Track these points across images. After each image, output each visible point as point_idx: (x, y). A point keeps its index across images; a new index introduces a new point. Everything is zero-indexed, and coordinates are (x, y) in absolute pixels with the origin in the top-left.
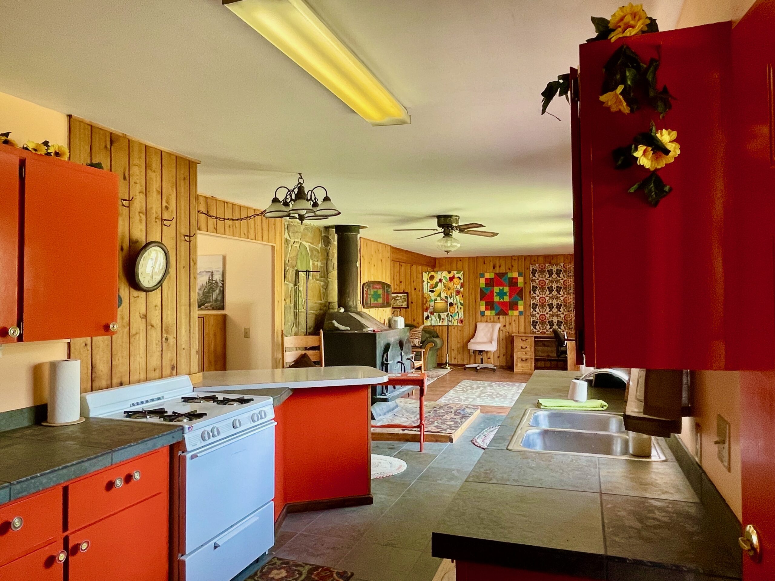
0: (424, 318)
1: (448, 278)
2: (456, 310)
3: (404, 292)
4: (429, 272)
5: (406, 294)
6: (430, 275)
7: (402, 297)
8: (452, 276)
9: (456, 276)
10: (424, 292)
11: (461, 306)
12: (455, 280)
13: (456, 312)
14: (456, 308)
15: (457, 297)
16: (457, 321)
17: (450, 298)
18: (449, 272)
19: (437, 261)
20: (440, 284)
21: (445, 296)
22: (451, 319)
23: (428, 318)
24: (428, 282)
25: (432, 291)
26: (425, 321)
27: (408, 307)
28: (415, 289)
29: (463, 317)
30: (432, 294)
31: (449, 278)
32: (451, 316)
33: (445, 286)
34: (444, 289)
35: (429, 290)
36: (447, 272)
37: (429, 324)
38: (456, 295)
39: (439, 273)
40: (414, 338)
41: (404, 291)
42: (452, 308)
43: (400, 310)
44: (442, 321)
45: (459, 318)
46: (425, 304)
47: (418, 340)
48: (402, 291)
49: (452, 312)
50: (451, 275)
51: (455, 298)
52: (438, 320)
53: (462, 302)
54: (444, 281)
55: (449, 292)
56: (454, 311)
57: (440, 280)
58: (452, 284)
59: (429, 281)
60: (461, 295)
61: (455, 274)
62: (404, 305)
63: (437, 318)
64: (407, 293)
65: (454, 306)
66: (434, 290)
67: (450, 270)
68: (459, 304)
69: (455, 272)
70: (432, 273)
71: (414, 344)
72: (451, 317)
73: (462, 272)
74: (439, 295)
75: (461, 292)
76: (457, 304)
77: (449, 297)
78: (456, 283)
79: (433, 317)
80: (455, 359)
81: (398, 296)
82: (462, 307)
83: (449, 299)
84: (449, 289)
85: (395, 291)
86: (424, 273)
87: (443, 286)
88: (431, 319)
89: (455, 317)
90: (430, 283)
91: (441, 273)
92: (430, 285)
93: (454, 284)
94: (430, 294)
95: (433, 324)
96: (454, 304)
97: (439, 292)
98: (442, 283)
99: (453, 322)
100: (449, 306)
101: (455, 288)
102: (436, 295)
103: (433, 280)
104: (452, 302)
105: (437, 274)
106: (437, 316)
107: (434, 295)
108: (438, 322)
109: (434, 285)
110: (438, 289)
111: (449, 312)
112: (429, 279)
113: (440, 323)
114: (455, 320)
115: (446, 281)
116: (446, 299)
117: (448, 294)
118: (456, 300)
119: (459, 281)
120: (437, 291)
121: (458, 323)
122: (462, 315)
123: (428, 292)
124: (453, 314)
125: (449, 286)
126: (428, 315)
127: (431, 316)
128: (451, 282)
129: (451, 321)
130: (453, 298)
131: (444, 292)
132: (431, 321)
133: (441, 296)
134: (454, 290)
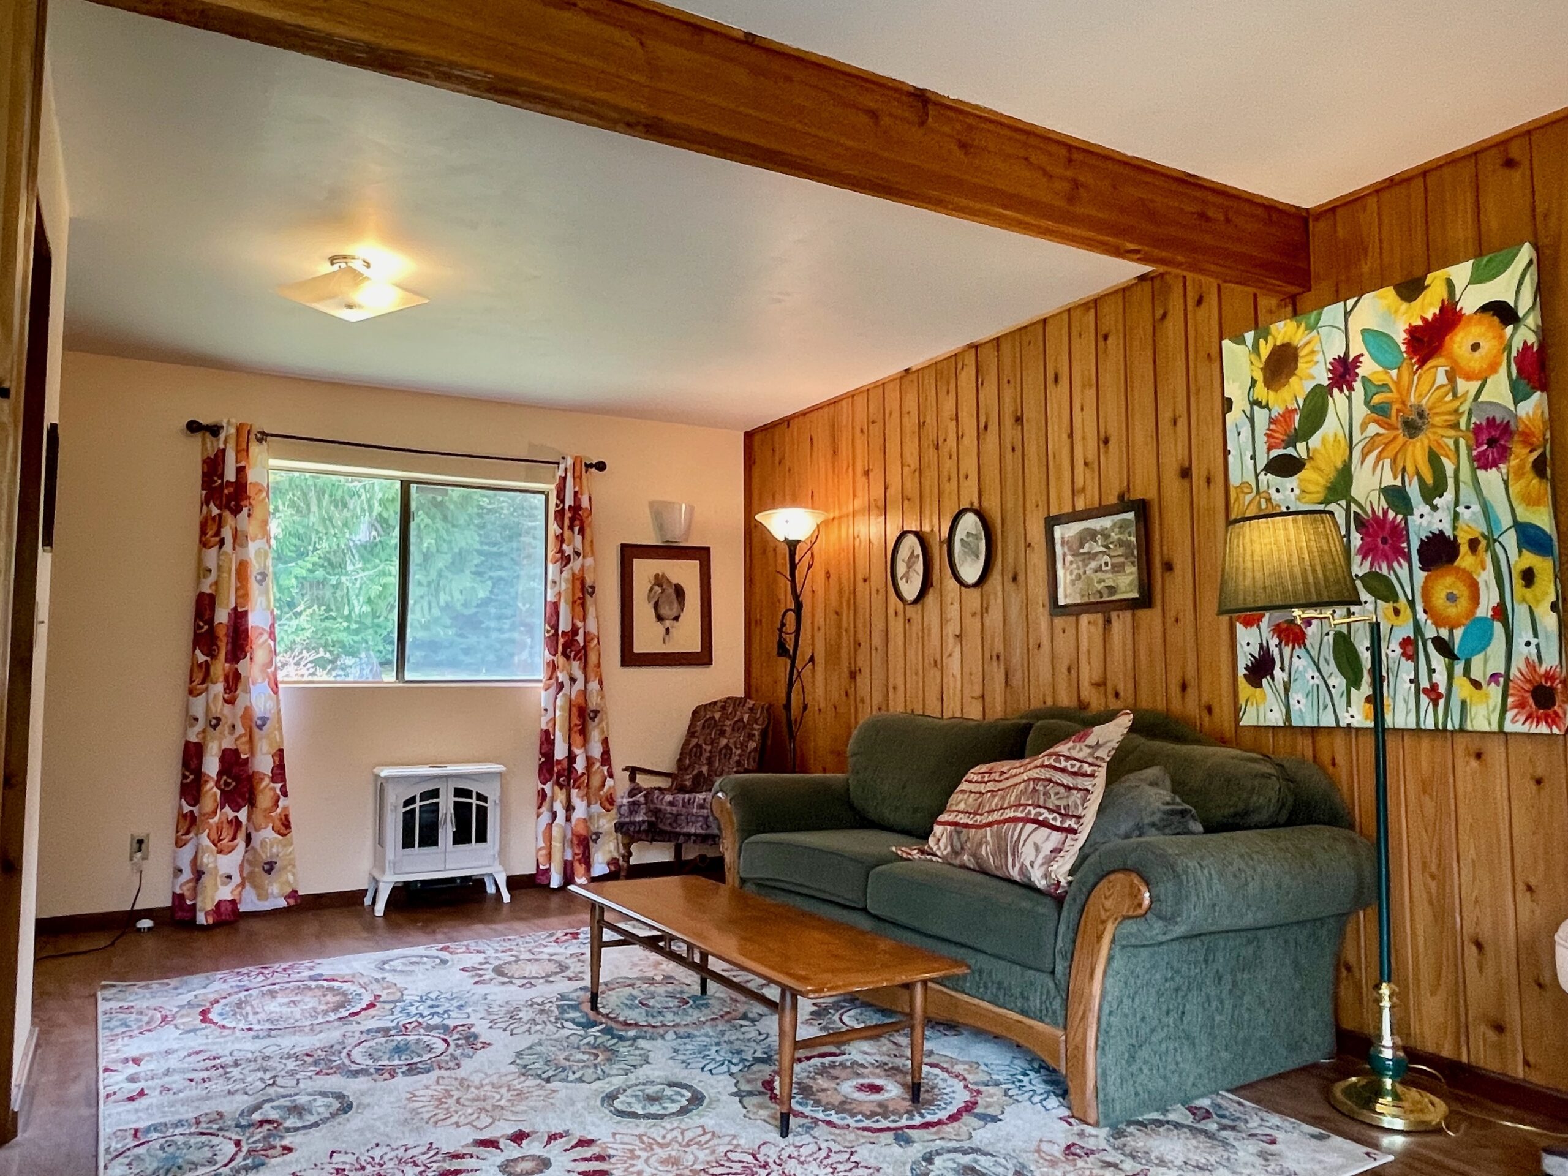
0: (1242, 671)
1: (1400, 337)
2: (1489, 598)
3: (1123, 504)
4: (1263, 333)
5: (1131, 516)
6: (1265, 350)
7: (1114, 536)
8: (1431, 312)
9: (1471, 301)
10: (1235, 480)
11: (1530, 559)
12: (1459, 342)
13: (1484, 610)
14: (1486, 577)
15: (1491, 478)
16: (1495, 692)
17: (1430, 493)
18: (1410, 289)
19: (1318, 229)
20: (1339, 398)
21: (1387, 491)
22: (1440, 678)
23: (1261, 668)
24: (1257, 403)
25: (1285, 466)
26: (1245, 689)
27: (1145, 600)
28: (1185, 473)
29: (1551, 660)
30: (1285, 489)
31: (1412, 331)
32: (1444, 647)
33: (1380, 412)
34: (1373, 429)
35: (1262, 462)
36: (1389, 292)
37: (1276, 718)
38: (1483, 462)
39: (1333, 313)
40: (1027, 820)
41: (1121, 497)
42: (1446, 584)
43: (1108, 621)
45: (1518, 663)
47: (1049, 840)
48: (1112, 500)
49: (1452, 611)
50: (1428, 306)
51: (1467, 491)
52: (1338, 681)
53: (1542, 519)
54: (1368, 368)
55: (1417, 452)
56: (1463, 605)
57: (1344, 371)
58: (1442, 378)
59: (1261, 393)
60: (1521, 456)
61: (1460, 283)
62: (1127, 584)
63: (1331, 668)
64: (1142, 509)
65: (1465, 560)
66: (1301, 450)
67: (1417, 273)
68: (1510, 540)
69: (1461, 272)
70: (1284, 330)
72: (1439, 662)
73: (1526, 252)
74: (1340, 487)
75: (1526, 438)
76: (1492, 541)
77: (1413, 491)
78: (1476, 360)
79: (1301, 663)
80: (1500, 1028)
81: (1092, 535)
82: (1544, 567)
83: (1420, 507)
84: (1412, 428)
85: (1080, 506)
86: (1226, 343)
87: (1361, 411)
88: (1285, 676)
89: (1477, 662)
90: (1267, 406)
91: (1347, 314)
92: (1273, 421)
93: (1451, 377)
94: (1272, 491)
95: (1305, 714)
96: (1464, 549)
97: (1340, 465)
98: (1358, 385)
99: (1464, 703)
100: (1423, 569)
101: (1465, 408)
102: (1311, 488)
103: (1293, 380)
104: (1448, 533)
105: (1311, 328)
106: (1328, 652)
107: (1297, 491)
108: (1341, 703)
109: (1297, 418)
110: (1324, 441)
111: (1421, 616)
112: (1259, 376)
113: (1353, 710)
114: (1477, 685)
115: (1387, 368)
116: (1391, 514)
117: (1404, 470)
118: (1476, 508)
119: (1502, 337)
120: (1320, 462)
121: (1510, 715)
122: (1542, 640)
123: (1262, 477)
124: (1458, 633)
125: (1413, 399)
126: (1265, 650)
127: (1287, 651)
128: (1431, 363)
129: (1442, 689)
130: (1449, 496)
131: (1371, 458)
132: (1287, 690)
133: (1354, 492)
134: (1456, 426)
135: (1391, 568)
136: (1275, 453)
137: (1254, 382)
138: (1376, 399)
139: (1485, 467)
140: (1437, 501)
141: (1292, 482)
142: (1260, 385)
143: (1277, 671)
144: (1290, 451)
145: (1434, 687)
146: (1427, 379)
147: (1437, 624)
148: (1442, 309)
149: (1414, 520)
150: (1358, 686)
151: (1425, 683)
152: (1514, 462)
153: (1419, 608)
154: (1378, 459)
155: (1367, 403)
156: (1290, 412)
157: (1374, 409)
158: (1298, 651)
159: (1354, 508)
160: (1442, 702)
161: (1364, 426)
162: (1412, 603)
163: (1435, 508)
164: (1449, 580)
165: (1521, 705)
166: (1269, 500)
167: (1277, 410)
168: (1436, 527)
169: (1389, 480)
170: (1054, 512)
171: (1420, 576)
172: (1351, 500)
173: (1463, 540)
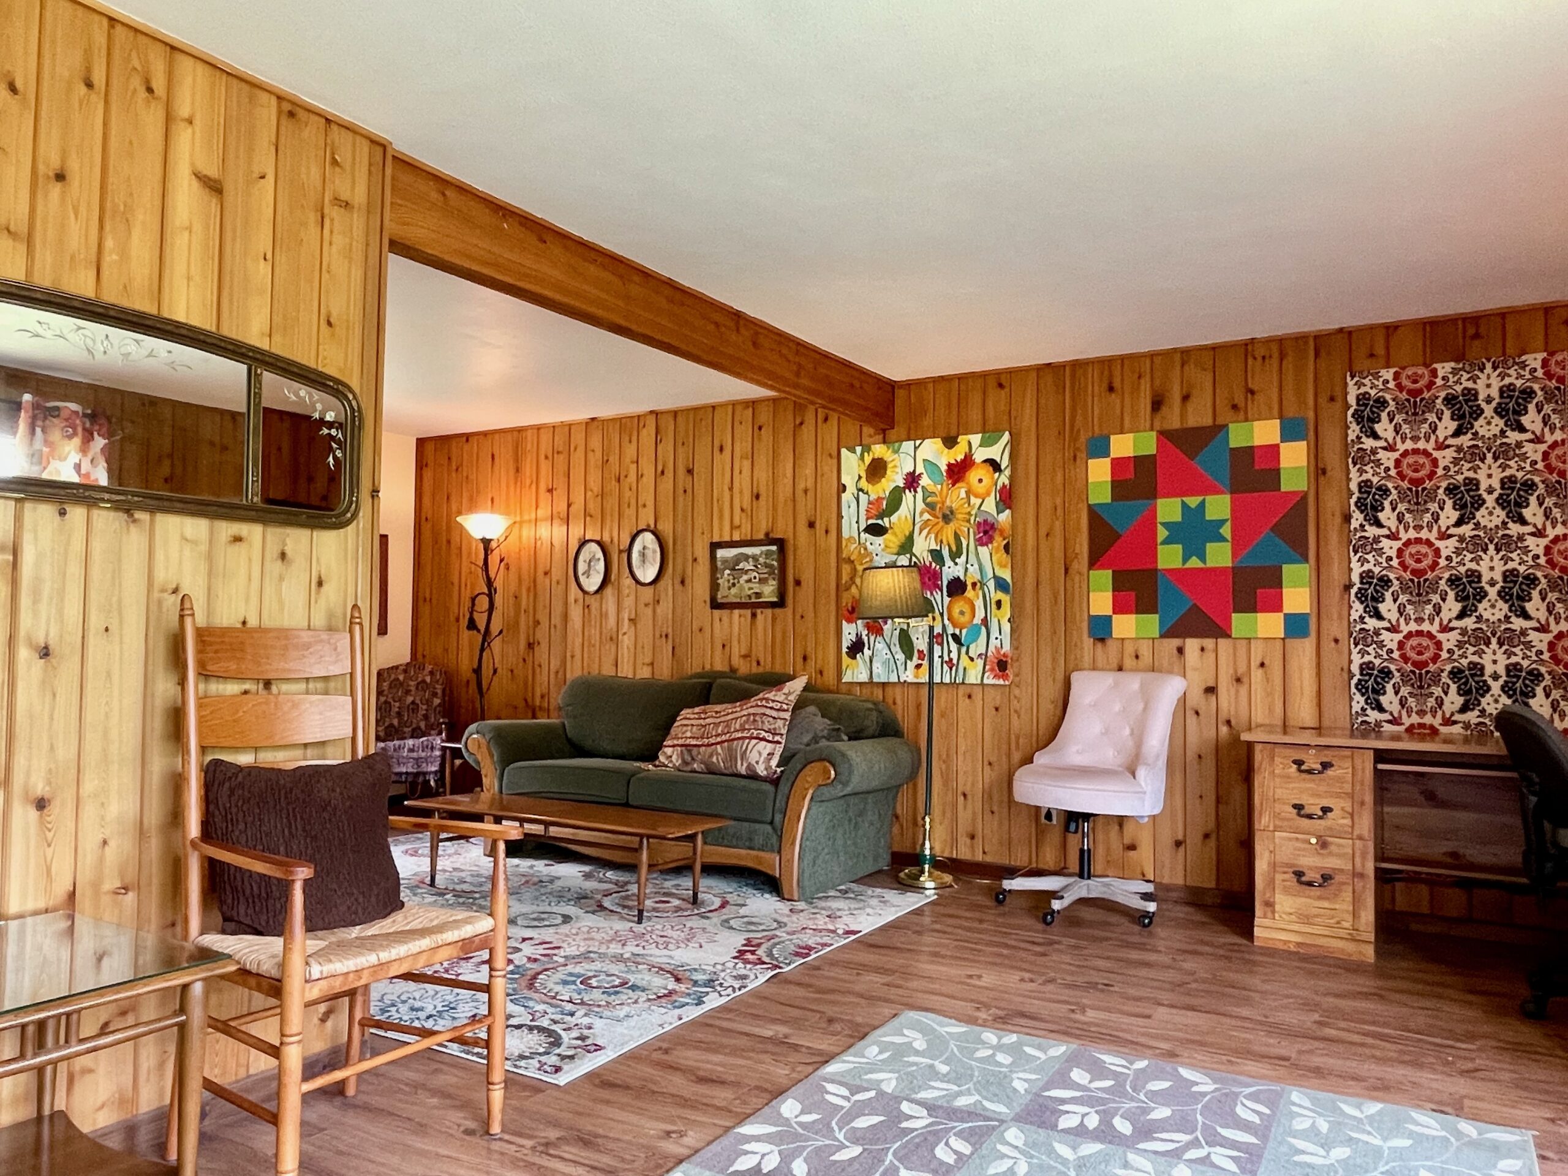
0: (845, 650)
1: (944, 468)
2: (980, 614)
3: (769, 540)
4: (867, 449)
5: (774, 548)
6: (868, 459)
7: (762, 560)
8: (960, 457)
9: (980, 455)
10: (845, 534)
11: (1000, 595)
12: (973, 476)
13: (977, 620)
14: (979, 603)
15: (984, 551)
16: (980, 663)
17: (955, 555)
18: (950, 442)
19: (900, 394)
20: (908, 496)
21: (932, 551)
22: (954, 656)
23: (857, 647)
24: (861, 490)
25: (876, 530)
26: (846, 660)
27: (781, 603)
28: (811, 525)
29: (1007, 648)
30: (875, 544)
31: (949, 465)
32: (957, 639)
33: (931, 507)
34: (926, 516)
35: (863, 526)
36: (938, 442)
37: (863, 677)
38: (980, 542)
39: (908, 446)
40: (751, 738)
41: (767, 534)
42: (959, 606)
43: (754, 615)
44: (916, 660)
45: (992, 648)
46: (848, 589)
47: (765, 748)
48: (761, 536)
49: (963, 619)
50: (958, 454)
51: (972, 557)
52: (900, 656)
53: (1006, 575)
54: (925, 481)
55: (948, 532)
56: (967, 617)
57: (912, 481)
58: (963, 495)
59: (863, 483)
60: (999, 542)
61: (974, 444)
62: (769, 592)
63: (896, 649)
64: (781, 543)
65: (970, 593)
66: (886, 522)
67: (953, 433)
68: (991, 584)
69: (976, 439)
70: (879, 450)
71: (750, 767)
72: (954, 646)
73: (1006, 436)
74: (907, 546)
75: (1002, 532)
76: (983, 584)
77: (946, 553)
78: (980, 488)
79: (880, 646)
80: (973, 837)
81: (746, 557)
82: (1006, 599)
83: (948, 562)
84: (947, 518)
85: (736, 537)
86: (844, 452)
87: (920, 506)
88: (870, 653)
89: (972, 647)
90: (867, 493)
91: (916, 448)
92: (870, 503)
93: (968, 493)
94: (868, 544)
95: (881, 674)
96: (969, 587)
97: (907, 534)
98: (919, 490)
99: (965, 669)
100: (949, 596)
101: (973, 512)
102: (891, 545)
103: (883, 480)
104: (962, 578)
105: (896, 452)
106: (895, 639)
107: (883, 546)
108: (901, 668)
109: (885, 503)
110: (899, 519)
111: (946, 622)
112: (863, 475)
113: (908, 673)
114: (972, 659)
115: (935, 484)
116: (934, 565)
117: (941, 542)
118: (976, 566)
119: (993, 478)
120: (896, 529)
121: (986, 675)
122: (1003, 637)
123: (862, 534)
124: (964, 631)
125: (948, 503)
126: (859, 637)
127: (872, 638)
128: (957, 485)
129: (955, 661)
130: (964, 557)
131: (925, 532)
132: (871, 661)
133: (914, 550)
134: (969, 521)
135: (932, 594)
136: (870, 522)
137: (860, 477)
138: (929, 500)
139: (982, 545)
140: (957, 560)
141: (879, 540)
142: (864, 480)
143: (866, 650)
144: (880, 522)
145: (951, 660)
146: (955, 493)
147: (955, 626)
148: (966, 456)
149: (945, 569)
150: (911, 660)
151: (946, 658)
152: (995, 544)
153: (946, 617)
154: (929, 533)
155: (924, 500)
156: (879, 499)
157: (927, 505)
158: (879, 639)
159: (914, 559)
160: (954, 668)
161: (921, 514)
162: (942, 615)
163: (956, 564)
164: (962, 603)
165: (992, 670)
166: (866, 549)
167: (873, 497)
168: (956, 574)
169: (934, 546)
170: (716, 539)
171: (947, 600)
172: (912, 554)
173: (969, 584)
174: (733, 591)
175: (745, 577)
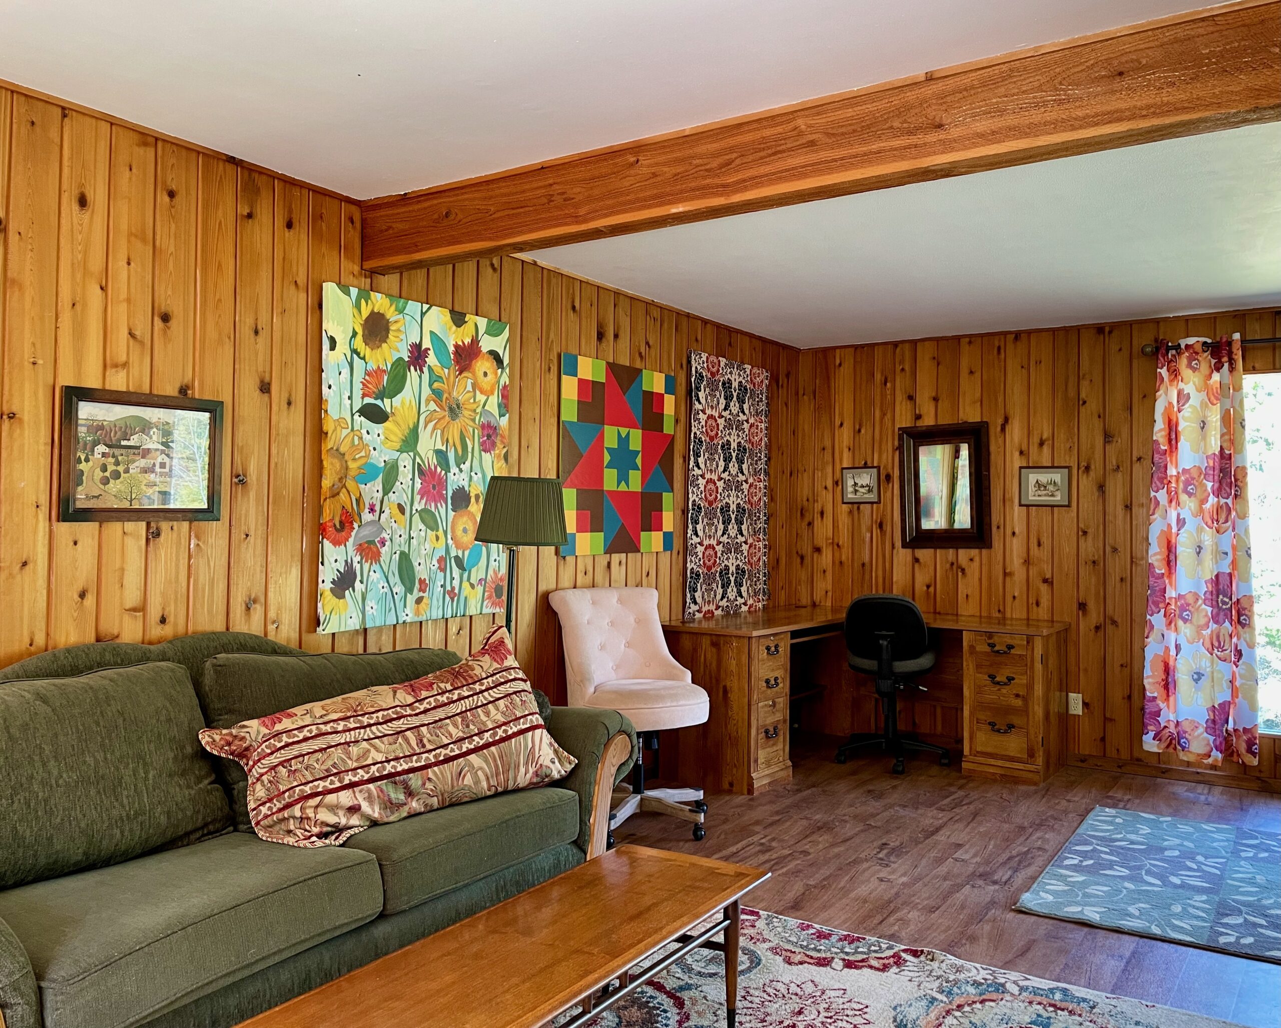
0: (327, 585)
1: (451, 349)
3: (188, 400)
4: (362, 294)
5: (202, 416)
6: (364, 310)
8: (467, 341)
9: (485, 344)
10: (334, 413)
12: (478, 367)
15: (487, 457)
16: (480, 589)
17: (460, 461)
18: (458, 319)
20: (413, 375)
21: (438, 452)
22: (456, 583)
23: (346, 581)
24: (355, 351)
25: (375, 415)
26: (331, 600)
28: (265, 388)
29: (504, 570)
30: (373, 432)
31: (457, 346)
32: (459, 562)
33: (437, 394)
34: (433, 406)
35: (357, 406)
36: (447, 313)
37: (354, 623)
38: (483, 447)
39: (414, 308)
41: (183, 390)
42: (464, 521)
43: (154, 533)
44: (416, 594)
45: (491, 572)
46: (335, 495)
48: (171, 391)
49: (466, 539)
50: (464, 336)
51: (476, 463)
52: (399, 589)
54: (432, 360)
55: (454, 431)
56: (472, 536)
57: (418, 355)
58: (468, 386)
59: (359, 343)
60: (500, 449)
61: (482, 330)
63: (395, 579)
64: (219, 412)
65: (472, 507)
66: (386, 405)
69: (482, 323)
70: (378, 303)
72: (456, 572)
73: (509, 331)
74: (410, 442)
75: (502, 438)
77: (451, 456)
78: (486, 383)
79: (374, 577)
83: (454, 469)
84: (452, 414)
87: (426, 391)
88: (363, 587)
89: (474, 570)
90: (363, 358)
91: (423, 314)
92: (368, 373)
93: (474, 386)
94: (364, 431)
95: (376, 616)
96: (473, 500)
97: (411, 426)
98: (425, 369)
99: (466, 598)
100: (453, 510)
101: (478, 410)
102: (393, 438)
103: (384, 345)
104: (466, 489)
105: (400, 311)
106: (395, 567)
107: (382, 437)
108: (400, 605)
109: (386, 378)
110: (403, 403)
111: (450, 542)
112: (360, 331)
113: (408, 611)
114: (472, 586)
115: (443, 366)
116: (439, 469)
117: (447, 441)
118: (480, 475)
119: (496, 374)
120: (398, 417)
121: (485, 603)
122: (500, 558)
123: (356, 417)
124: (467, 553)
125: (455, 394)
126: (349, 565)
127: (366, 566)
128: (465, 374)
129: (456, 591)
130: (468, 463)
131: (431, 426)
132: (364, 599)
133: (418, 449)
134: (474, 420)
135: (436, 507)
136: (368, 400)
137: (355, 334)
138: (436, 385)
139: (485, 451)
140: (462, 466)
141: (377, 428)
142: (359, 337)
143: (357, 584)
144: (379, 402)
145: (453, 588)
146: (463, 382)
147: (457, 548)
148: (472, 340)
149: (450, 476)
150: (411, 594)
151: (448, 588)
152: (497, 452)
153: (449, 537)
154: (434, 429)
155: (430, 385)
156: (379, 372)
157: (433, 391)
158: (375, 567)
159: (418, 460)
160: (456, 599)
161: (428, 402)
162: (445, 532)
163: (461, 470)
164: (465, 519)
165: (490, 597)
166: (361, 438)
167: (372, 366)
168: (461, 483)
169: (440, 446)
171: (451, 514)
172: (416, 454)
173: (472, 495)
174: (114, 486)
175: (142, 463)
